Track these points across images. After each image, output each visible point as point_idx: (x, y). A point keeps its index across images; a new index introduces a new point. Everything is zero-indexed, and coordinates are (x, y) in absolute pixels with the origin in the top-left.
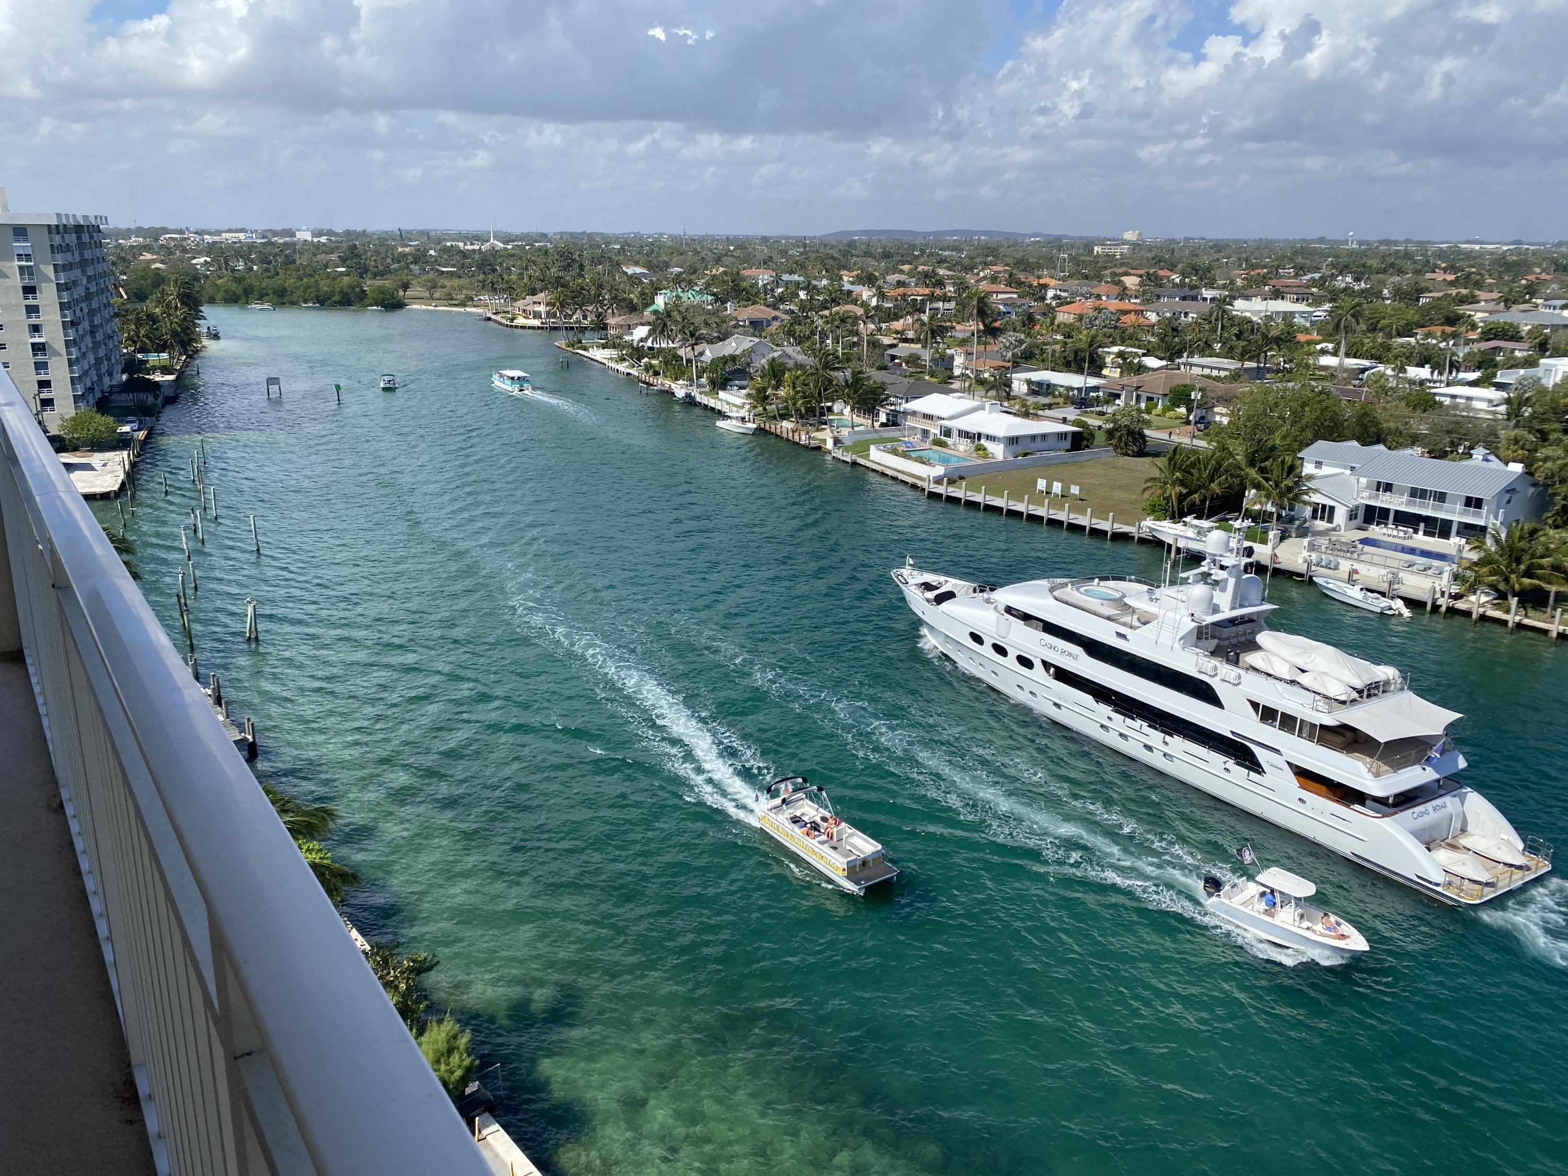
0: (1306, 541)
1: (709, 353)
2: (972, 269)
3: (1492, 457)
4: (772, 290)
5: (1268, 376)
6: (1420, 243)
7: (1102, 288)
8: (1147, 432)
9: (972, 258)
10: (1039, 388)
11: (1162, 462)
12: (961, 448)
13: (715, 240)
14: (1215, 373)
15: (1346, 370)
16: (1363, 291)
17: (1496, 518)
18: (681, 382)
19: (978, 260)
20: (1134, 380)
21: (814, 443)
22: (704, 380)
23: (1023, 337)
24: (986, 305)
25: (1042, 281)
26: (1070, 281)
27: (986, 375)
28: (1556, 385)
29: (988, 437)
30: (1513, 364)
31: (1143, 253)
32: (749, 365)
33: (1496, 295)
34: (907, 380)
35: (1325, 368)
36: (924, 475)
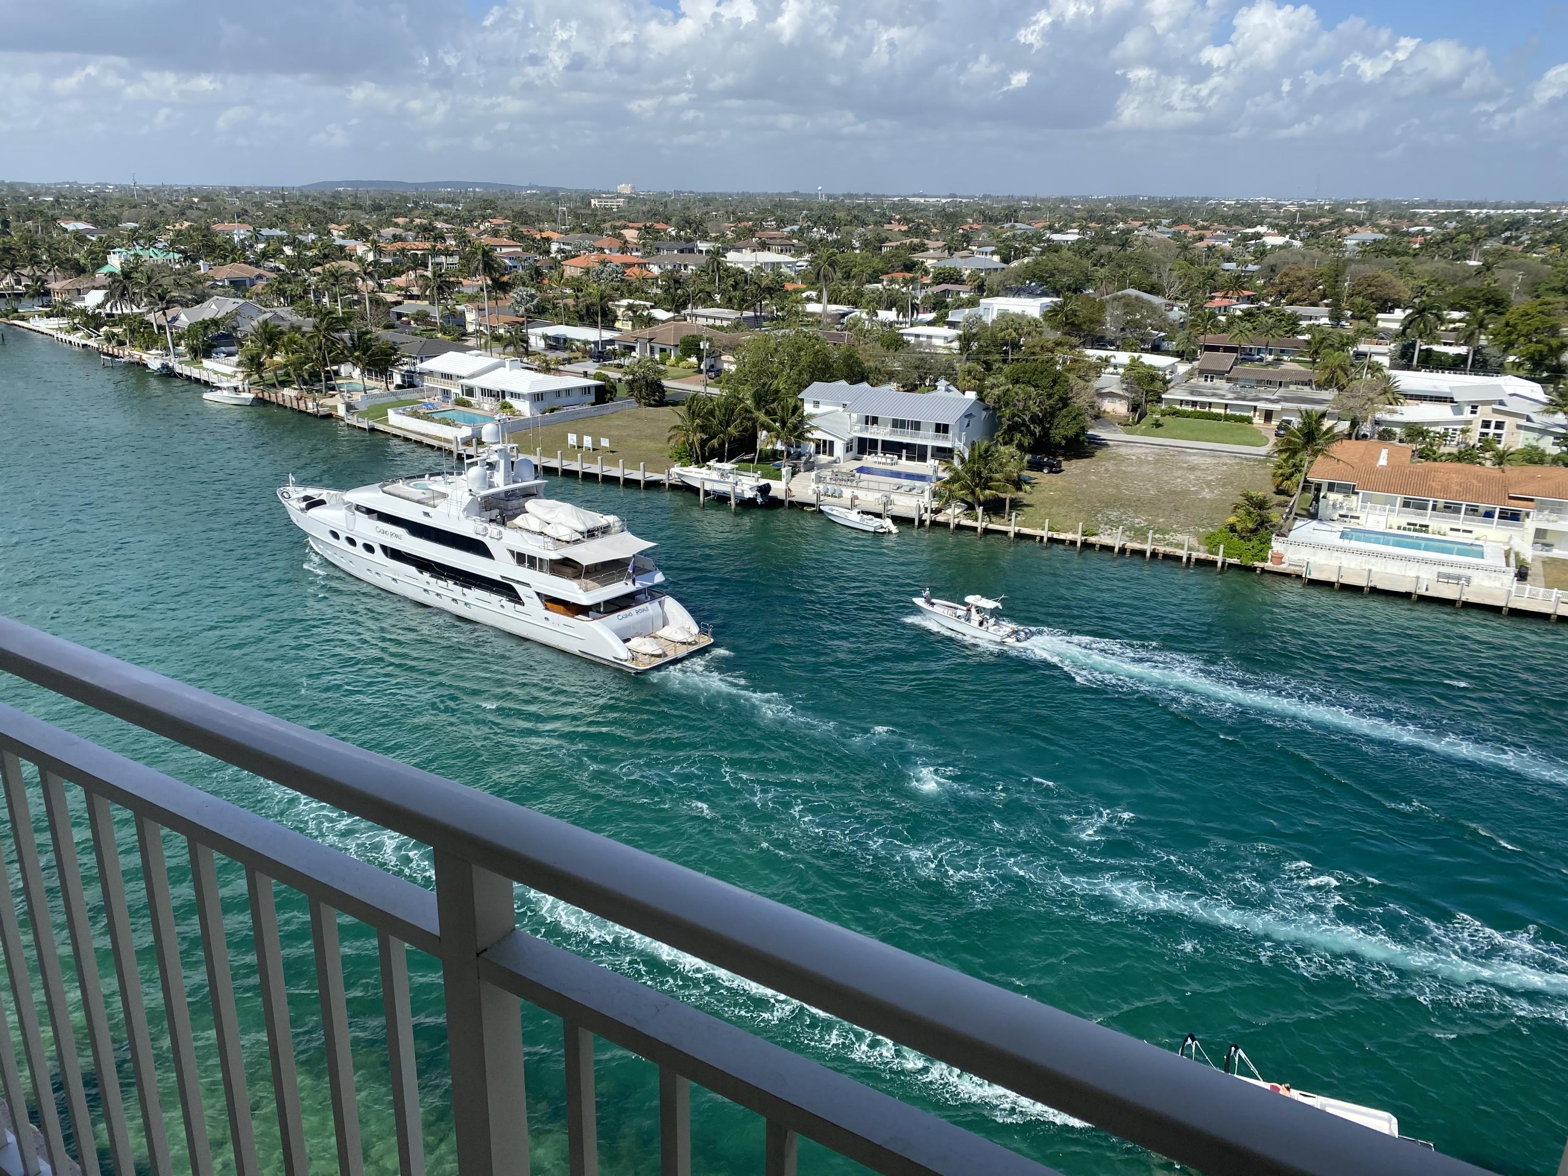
0: (813, 474)
1: (185, 318)
2: (471, 222)
3: (952, 388)
4: (251, 246)
5: (765, 324)
6: (877, 197)
7: (604, 241)
8: (665, 383)
9: (470, 211)
10: (556, 344)
11: (682, 410)
12: (486, 407)
13: (172, 191)
14: (718, 323)
15: (830, 316)
16: (836, 241)
17: (960, 440)
18: (154, 352)
19: (477, 213)
20: (646, 332)
21: (323, 411)
22: (182, 349)
23: (533, 291)
24: (490, 258)
25: (544, 235)
26: (571, 235)
27: (501, 331)
28: (993, 321)
29: (512, 395)
30: (960, 305)
31: (638, 206)
32: (235, 329)
33: (941, 244)
34: (420, 338)
35: (812, 314)
36: (451, 437)
